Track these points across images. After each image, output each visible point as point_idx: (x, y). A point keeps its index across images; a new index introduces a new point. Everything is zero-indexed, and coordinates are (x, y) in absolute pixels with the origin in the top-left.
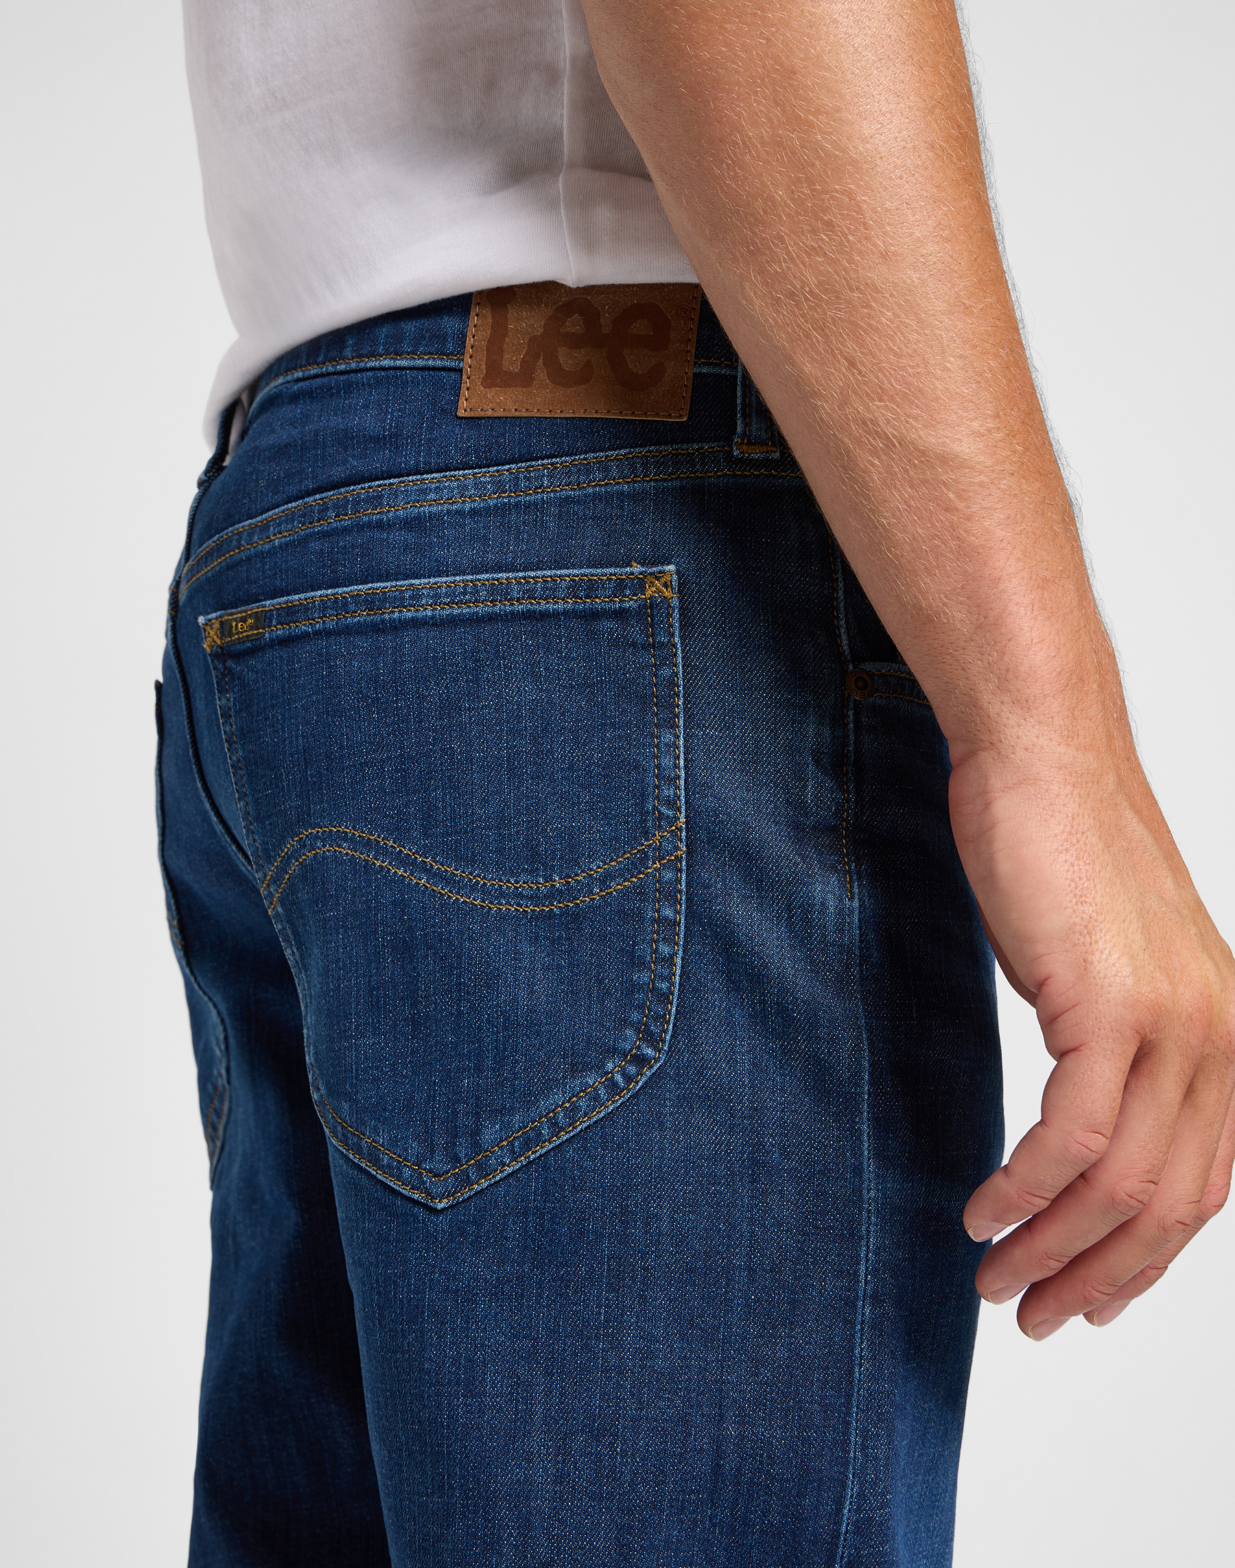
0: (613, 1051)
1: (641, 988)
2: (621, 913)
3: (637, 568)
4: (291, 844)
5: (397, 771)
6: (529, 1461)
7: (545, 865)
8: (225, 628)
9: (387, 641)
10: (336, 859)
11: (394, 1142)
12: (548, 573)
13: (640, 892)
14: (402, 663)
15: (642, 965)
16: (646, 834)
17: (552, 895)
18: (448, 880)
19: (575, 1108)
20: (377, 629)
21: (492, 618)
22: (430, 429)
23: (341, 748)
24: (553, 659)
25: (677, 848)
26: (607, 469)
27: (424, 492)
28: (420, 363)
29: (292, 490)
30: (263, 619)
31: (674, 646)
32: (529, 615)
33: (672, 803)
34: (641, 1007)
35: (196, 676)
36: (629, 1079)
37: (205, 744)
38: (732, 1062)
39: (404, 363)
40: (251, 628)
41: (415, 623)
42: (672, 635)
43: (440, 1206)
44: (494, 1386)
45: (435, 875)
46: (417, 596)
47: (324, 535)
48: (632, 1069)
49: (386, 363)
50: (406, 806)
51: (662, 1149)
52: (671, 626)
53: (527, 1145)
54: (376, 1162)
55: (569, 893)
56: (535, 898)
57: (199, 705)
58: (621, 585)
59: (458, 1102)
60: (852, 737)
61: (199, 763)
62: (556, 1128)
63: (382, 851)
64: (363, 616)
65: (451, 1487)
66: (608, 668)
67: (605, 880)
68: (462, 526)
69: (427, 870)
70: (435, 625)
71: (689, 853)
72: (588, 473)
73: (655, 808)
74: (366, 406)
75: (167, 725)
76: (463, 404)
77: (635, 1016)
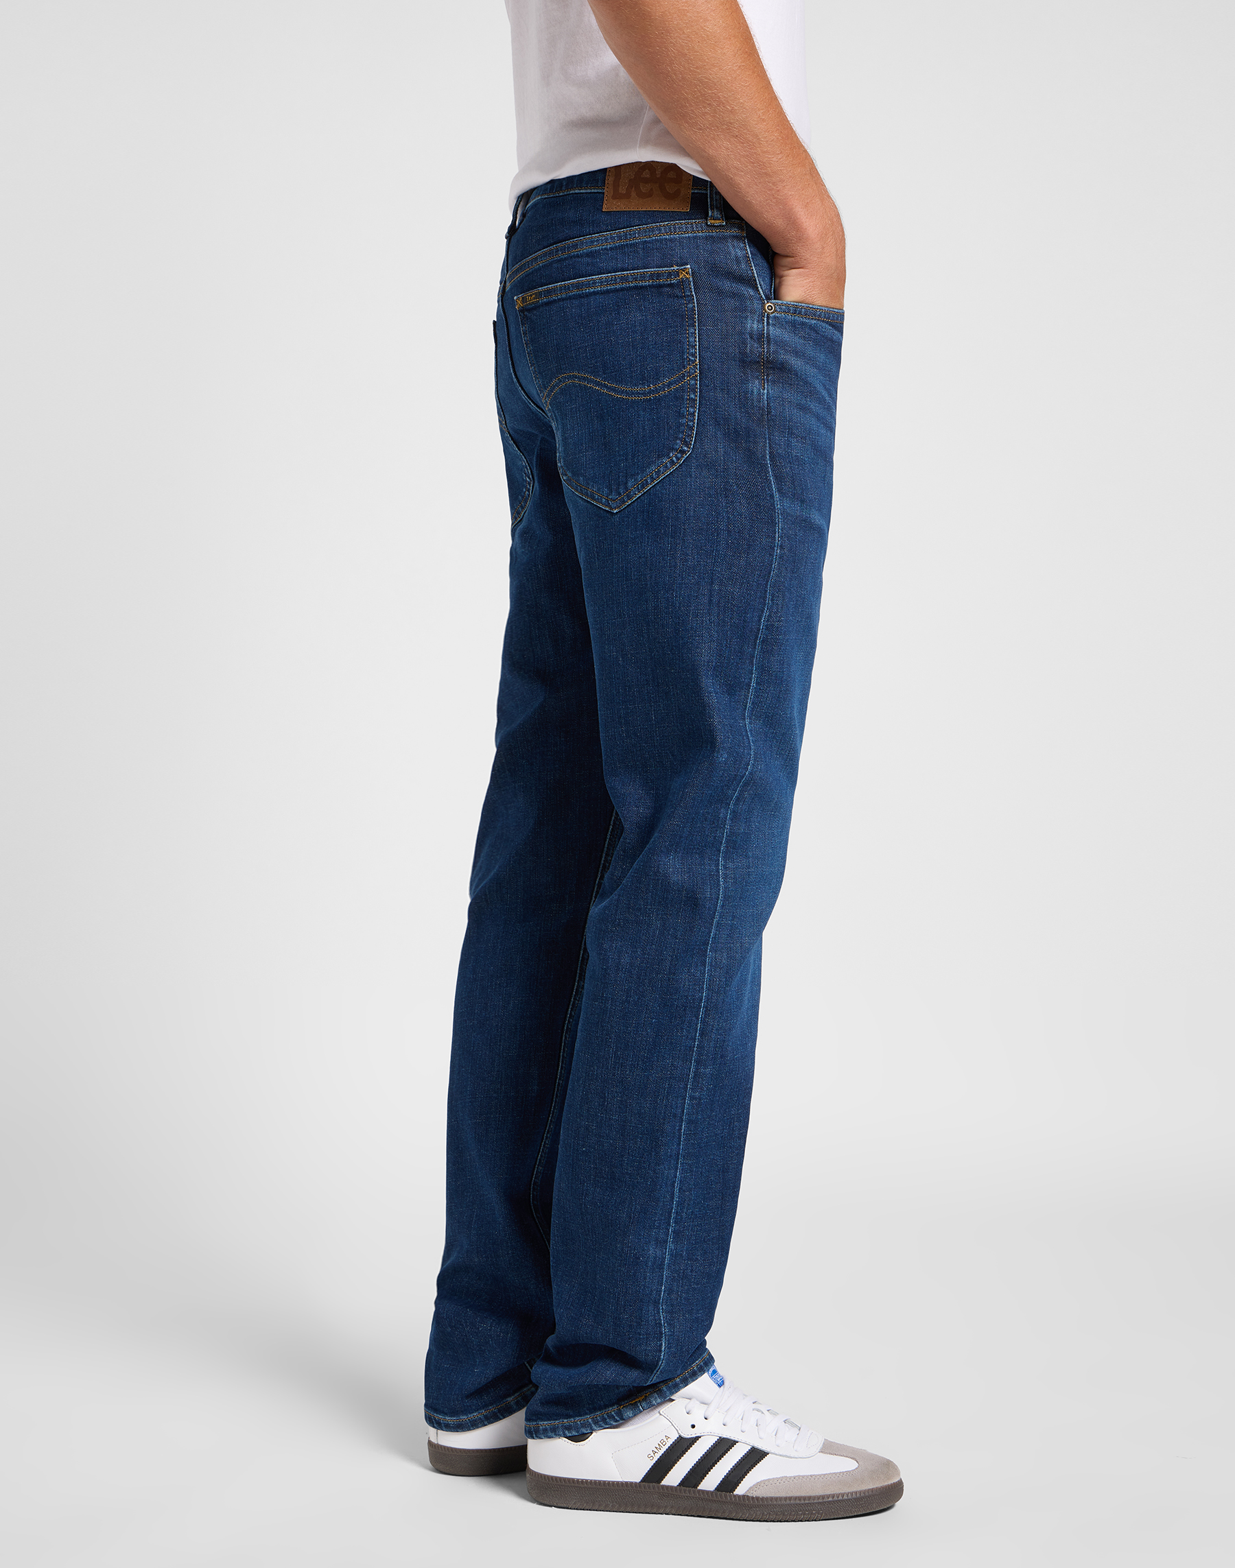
0: (673, 449)
1: (682, 425)
2: (675, 397)
3: (676, 268)
4: (554, 381)
5: (592, 350)
6: (647, 602)
7: (647, 381)
8: (524, 300)
9: (585, 301)
10: (574, 385)
11: (599, 489)
12: (642, 271)
13: (682, 389)
14: (591, 309)
15: (683, 416)
16: (684, 367)
17: (650, 392)
18: (614, 390)
19: (659, 471)
20: (580, 296)
21: (622, 289)
22: (593, 216)
23: (570, 343)
24: (647, 304)
25: (695, 372)
26: (660, 230)
27: (593, 242)
28: (589, 191)
29: (546, 244)
30: (539, 295)
31: (693, 296)
32: (636, 288)
33: (694, 355)
34: (683, 432)
35: (511, 319)
36: (678, 459)
37: (514, 345)
38: (716, 451)
39: (584, 191)
40: (534, 298)
41: (595, 293)
42: (692, 292)
43: (615, 511)
44: (634, 576)
45: (609, 388)
46: (594, 283)
47: (559, 261)
48: (679, 455)
49: (577, 191)
50: (596, 363)
51: (691, 485)
52: (690, 288)
53: (643, 487)
54: (593, 498)
55: (656, 391)
56: (644, 394)
57: (512, 330)
58: (670, 274)
59: (620, 472)
60: (766, 328)
61: (511, 354)
62: (653, 479)
63: (590, 381)
64: (575, 292)
65: (624, 614)
66: (668, 305)
67: (669, 385)
68: (608, 254)
69: (606, 386)
70: (601, 293)
71: (700, 373)
72: (653, 231)
73: (687, 357)
74: (570, 209)
75: (498, 339)
76: (605, 206)
77: (681, 436)
